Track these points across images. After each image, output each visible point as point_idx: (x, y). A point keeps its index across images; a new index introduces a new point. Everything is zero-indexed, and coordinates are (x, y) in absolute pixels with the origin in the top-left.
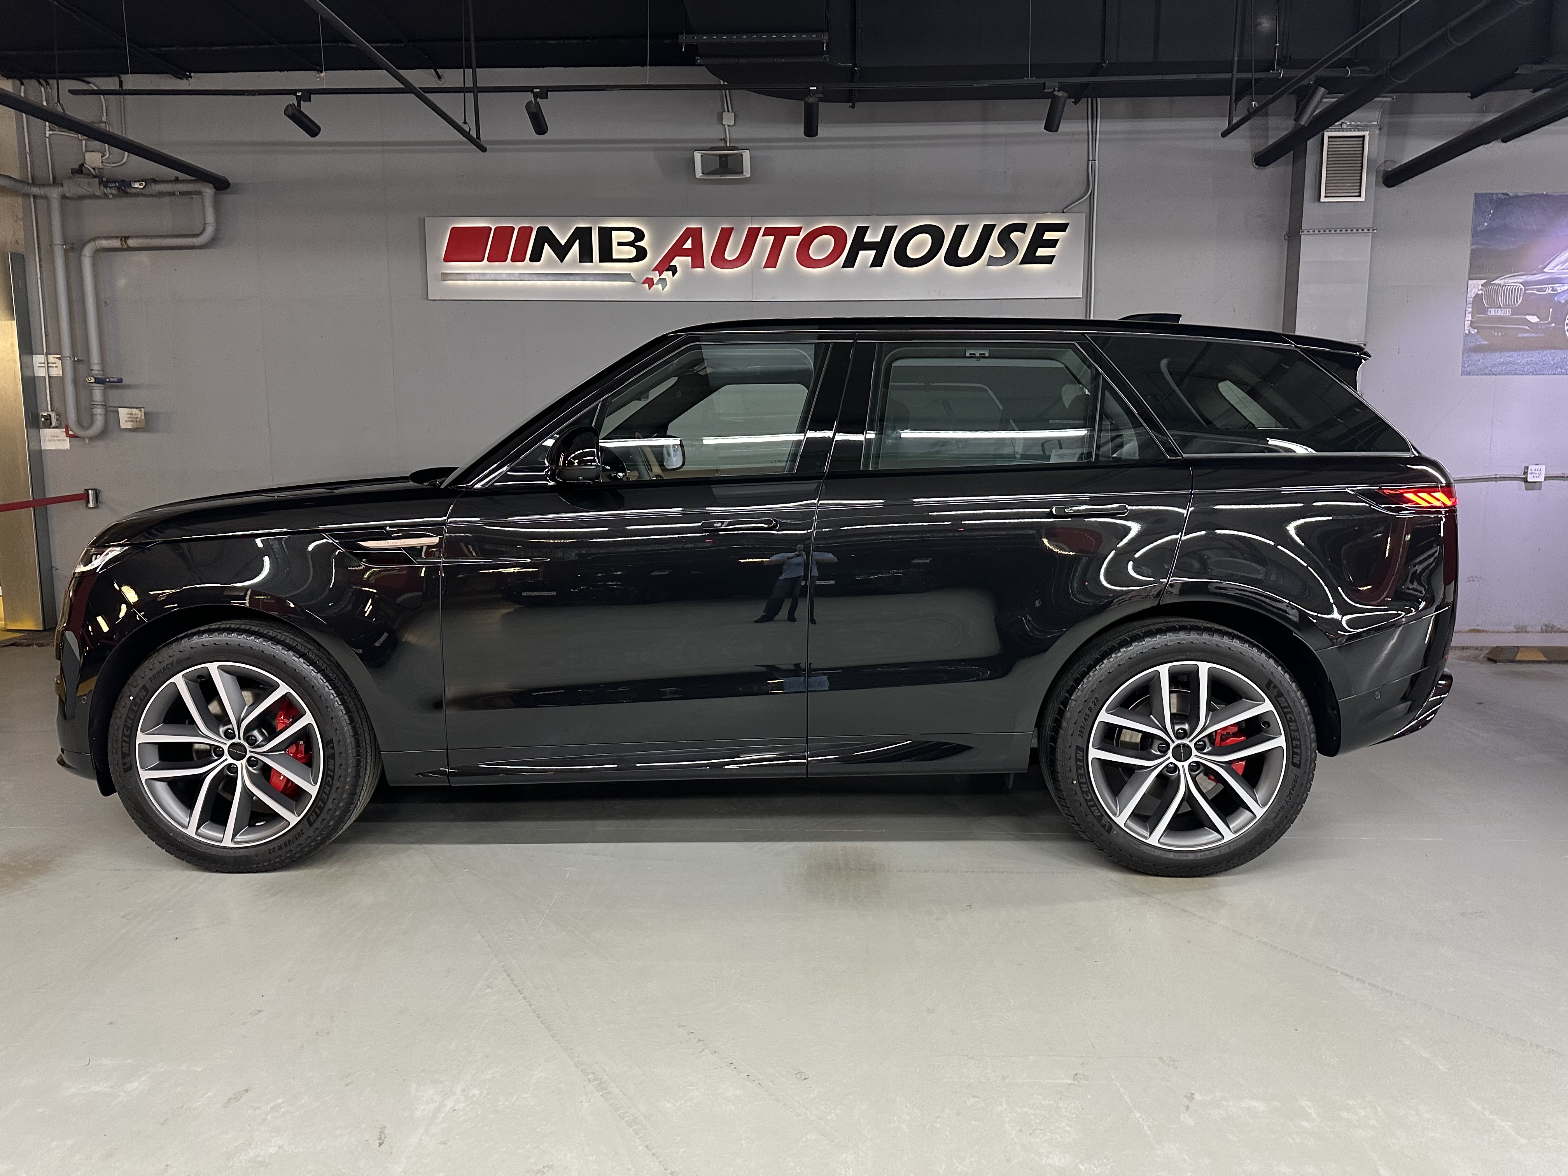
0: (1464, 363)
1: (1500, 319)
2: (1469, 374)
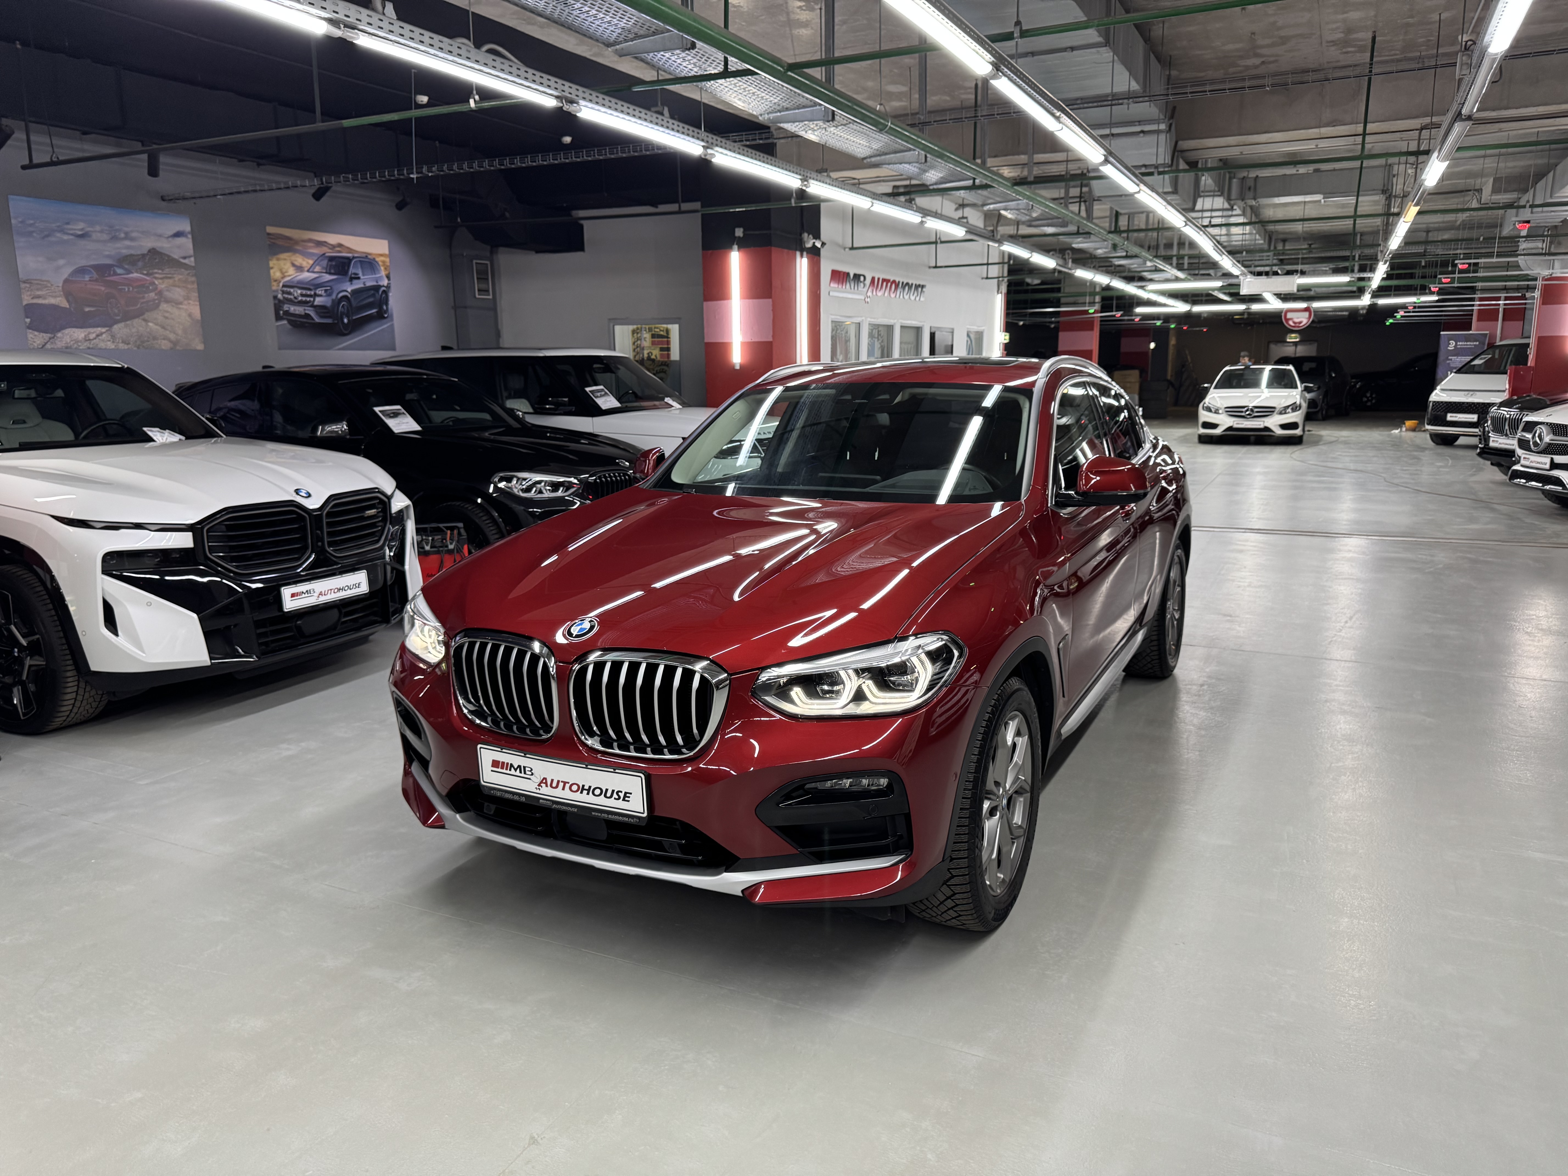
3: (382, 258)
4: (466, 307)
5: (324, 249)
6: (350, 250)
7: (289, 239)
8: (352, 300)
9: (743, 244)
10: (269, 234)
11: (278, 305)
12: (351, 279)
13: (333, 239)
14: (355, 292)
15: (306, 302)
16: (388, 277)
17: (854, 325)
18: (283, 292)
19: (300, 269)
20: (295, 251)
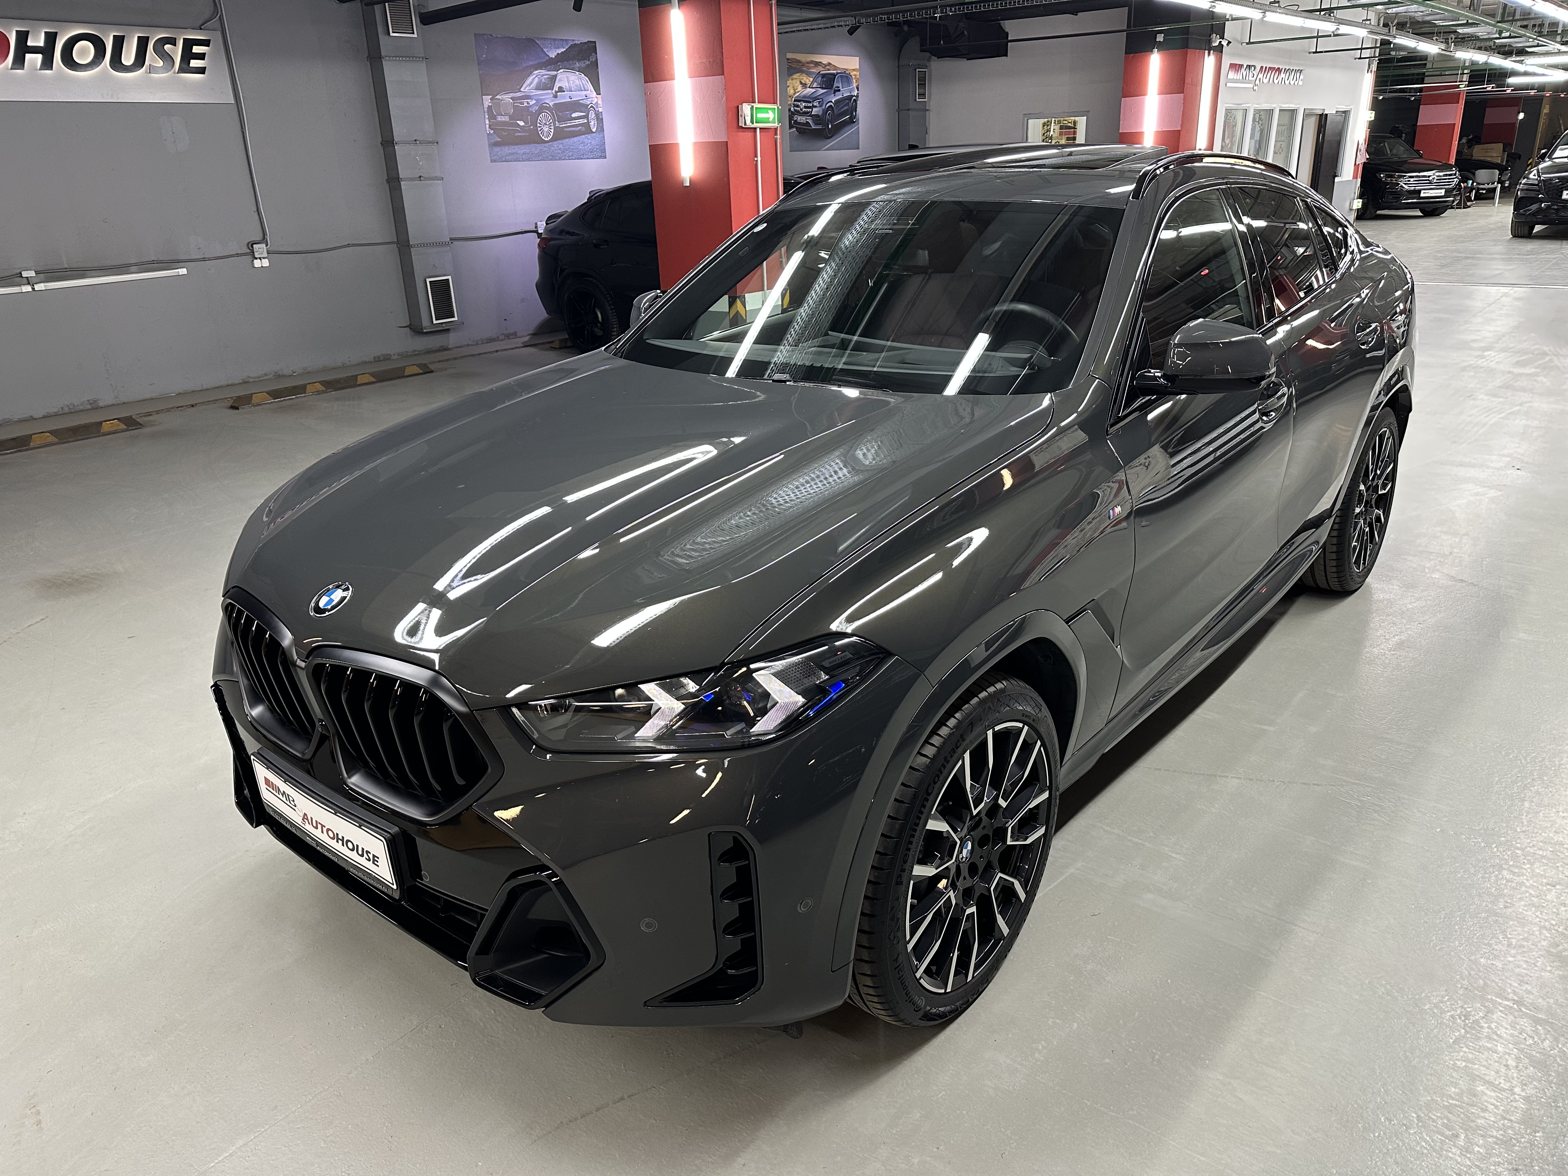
0: (490, 154)
1: (504, 123)
2: (495, 161)
3: (855, 73)
4: (908, 110)
5: (820, 68)
6: (835, 68)
7: (799, 61)
8: (835, 109)
9: (1161, 47)
10: (788, 59)
11: (792, 114)
12: (835, 91)
13: (825, 59)
14: (837, 102)
15: (808, 113)
16: (858, 88)
17: (1242, 111)
18: (795, 106)
19: (804, 85)
20: (802, 72)
